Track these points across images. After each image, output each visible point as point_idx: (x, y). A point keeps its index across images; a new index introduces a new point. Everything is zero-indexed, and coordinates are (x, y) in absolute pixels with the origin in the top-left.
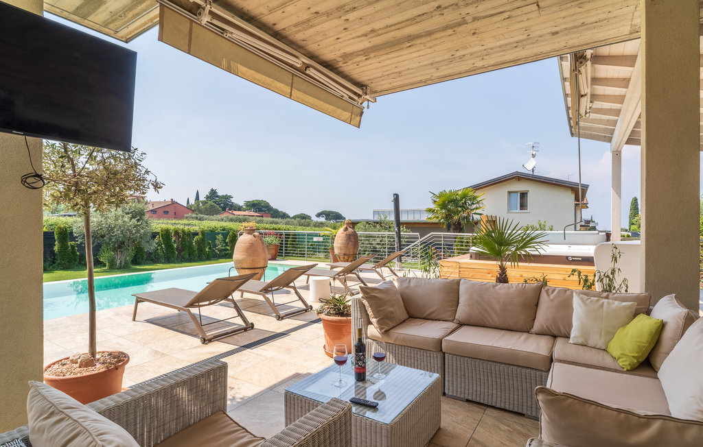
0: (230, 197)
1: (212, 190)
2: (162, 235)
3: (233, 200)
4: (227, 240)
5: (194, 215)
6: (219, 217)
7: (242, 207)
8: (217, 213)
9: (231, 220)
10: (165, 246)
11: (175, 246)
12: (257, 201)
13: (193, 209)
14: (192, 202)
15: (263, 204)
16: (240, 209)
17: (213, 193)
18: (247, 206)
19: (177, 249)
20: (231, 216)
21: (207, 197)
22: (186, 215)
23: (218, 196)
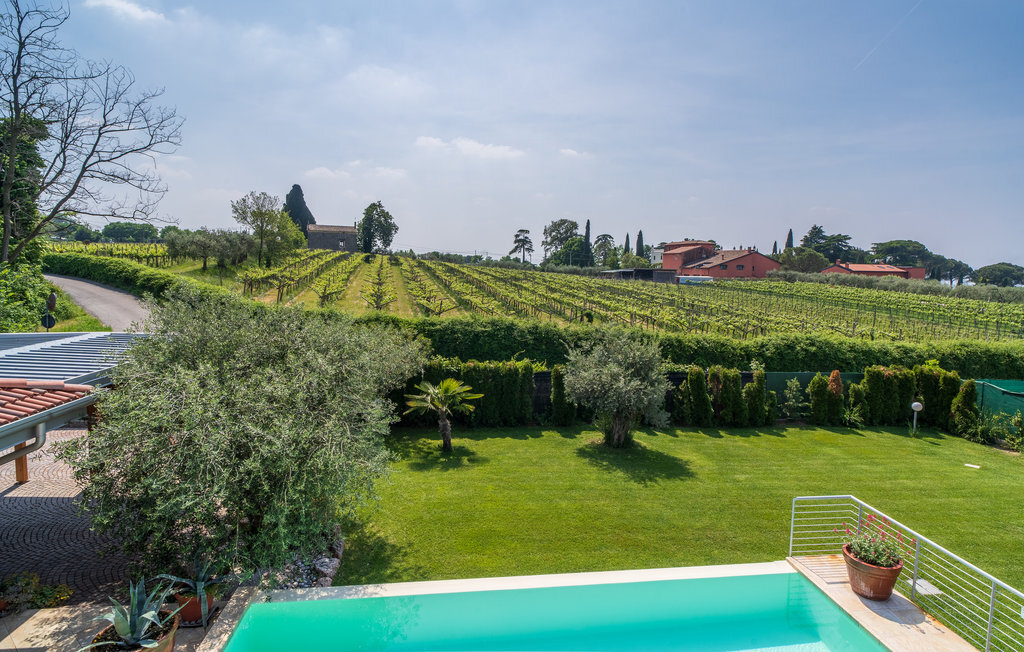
0: (846, 238)
1: (815, 228)
2: (691, 381)
3: (850, 243)
4: (808, 390)
5: (782, 272)
6: (822, 275)
7: (867, 253)
8: (818, 267)
9: (844, 283)
10: (695, 400)
11: (711, 398)
12: (898, 242)
13: (780, 261)
14: (782, 248)
15: (910, 249)
16: (861, 257)
17: (816, 232)
18: (878, 252)
19: (714, 404)
20: (844, 275)
21: (806, 240)
22: (768, 272)
23: (824, 238)
